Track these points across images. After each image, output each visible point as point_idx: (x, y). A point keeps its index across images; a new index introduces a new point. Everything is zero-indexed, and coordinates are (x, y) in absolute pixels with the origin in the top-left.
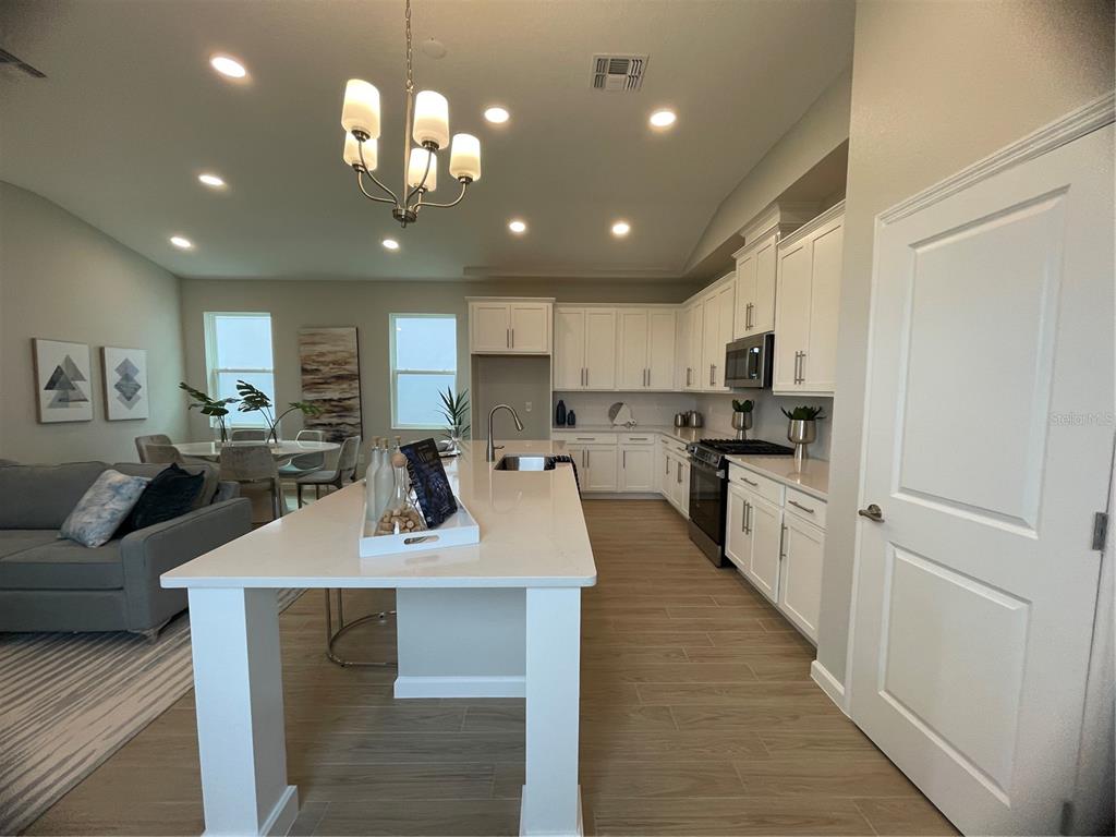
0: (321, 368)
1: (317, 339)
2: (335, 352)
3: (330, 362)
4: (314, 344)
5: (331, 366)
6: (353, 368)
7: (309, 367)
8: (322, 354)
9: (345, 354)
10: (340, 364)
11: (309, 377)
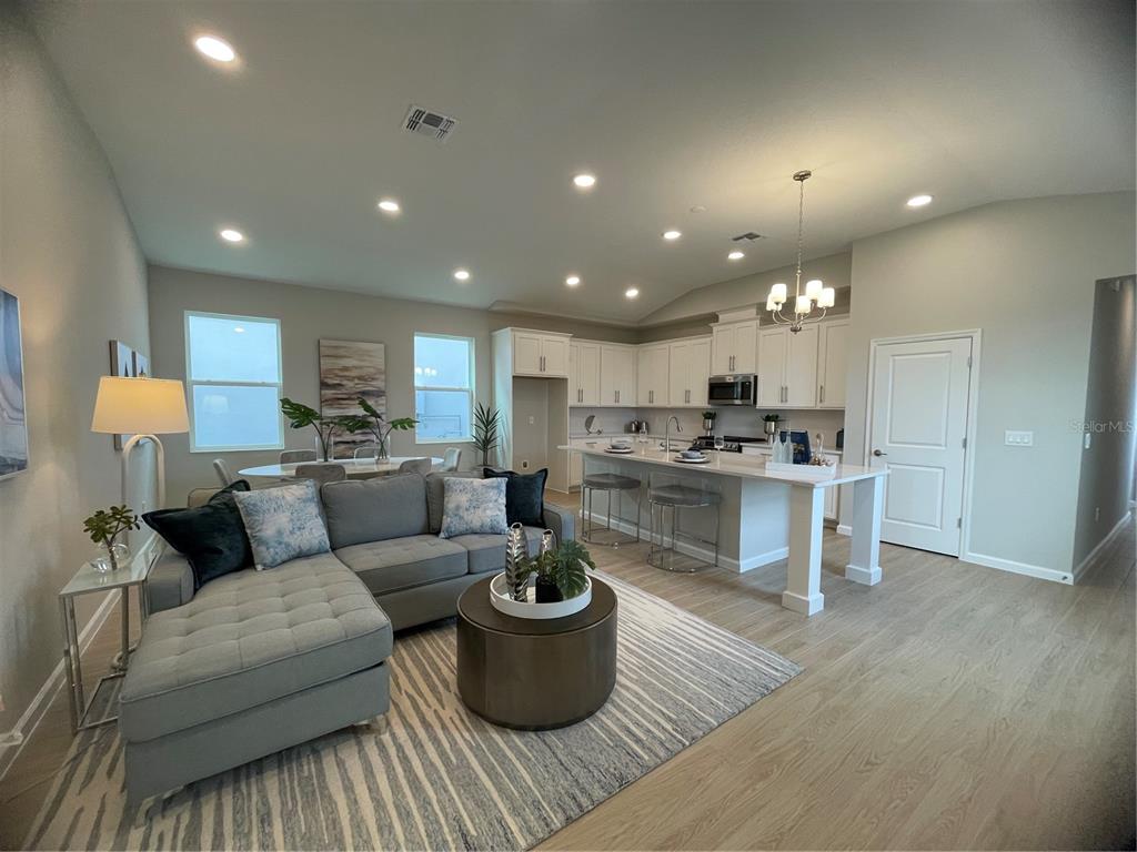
0: (345, 382)
1: (342, 352)
2: (361, 367)
3: (354, 378)
4: (336, 357)
5: (356, 381)
6: (379, 384)
7: (330, 381)
8: (346, 369)
9: (372, 370)
10: (366, 380)
11: (329, 393)
